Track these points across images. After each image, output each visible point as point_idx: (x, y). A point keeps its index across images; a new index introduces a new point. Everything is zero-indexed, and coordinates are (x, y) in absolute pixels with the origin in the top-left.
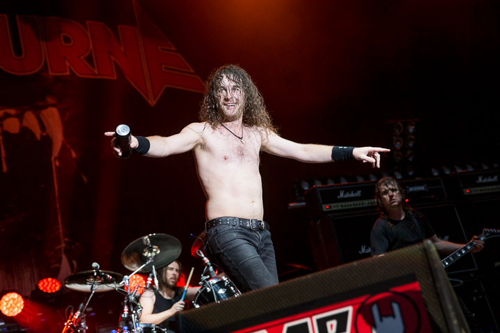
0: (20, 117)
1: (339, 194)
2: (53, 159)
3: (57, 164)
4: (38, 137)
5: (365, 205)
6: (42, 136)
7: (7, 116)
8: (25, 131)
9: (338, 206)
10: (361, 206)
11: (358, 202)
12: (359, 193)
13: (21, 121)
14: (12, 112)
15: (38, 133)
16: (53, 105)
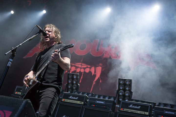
0: (90, 68)
1: (70, 97)
2: (94, 81)
3: (95, 83)
4: (93, 74)
5: (78, 103)
6: (94, 74)
7: (87, 67)
8: (90, 72)
9: (67, 101)
10: (76, 103)
11: (75, 101)
12: (77, 98)
13: (90, 69)
14: (89, 66)
15: (93, 73)
16: (101, 66)
